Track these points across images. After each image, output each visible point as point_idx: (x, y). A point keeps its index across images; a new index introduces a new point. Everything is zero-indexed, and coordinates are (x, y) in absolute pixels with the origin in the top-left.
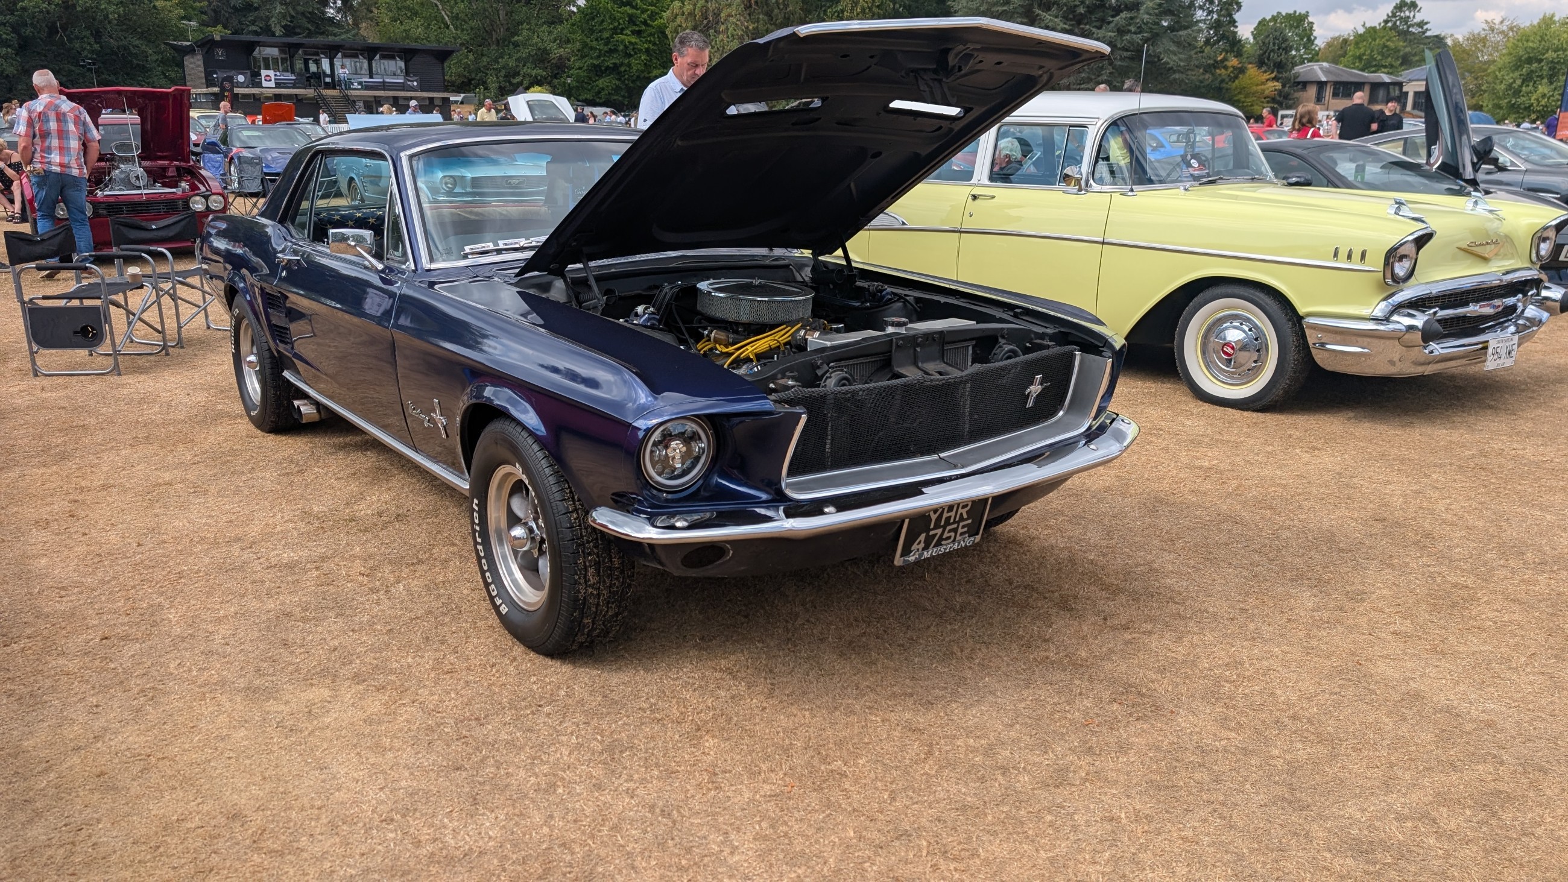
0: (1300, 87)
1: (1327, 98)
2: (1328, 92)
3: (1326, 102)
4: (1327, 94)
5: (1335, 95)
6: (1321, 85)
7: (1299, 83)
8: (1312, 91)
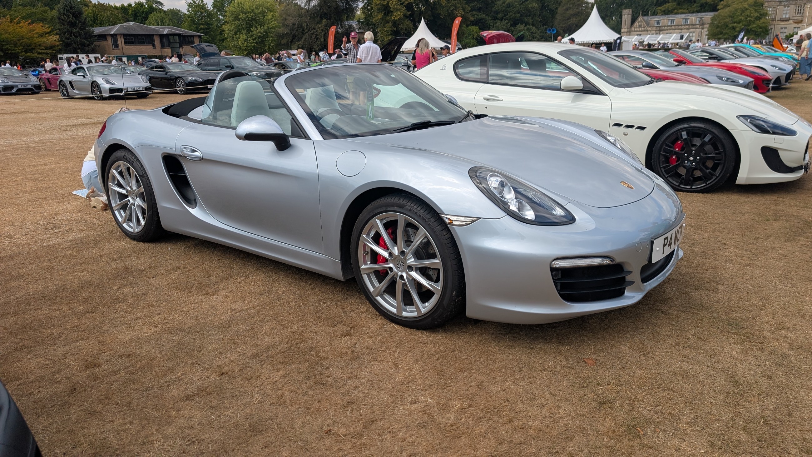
0: (96, 38)
1: (120, 45)
3: (120, 47)
4: (119, 42)
6: (114, 36)
7: (96, 36)
8: (110, 40)
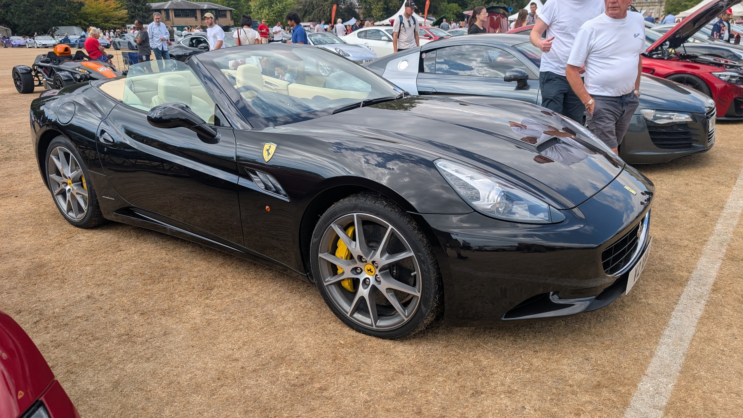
1: (171, 17)
2: (172, 14)
3: (171, 19)
5: (176, 16)
8: (164, 14)
